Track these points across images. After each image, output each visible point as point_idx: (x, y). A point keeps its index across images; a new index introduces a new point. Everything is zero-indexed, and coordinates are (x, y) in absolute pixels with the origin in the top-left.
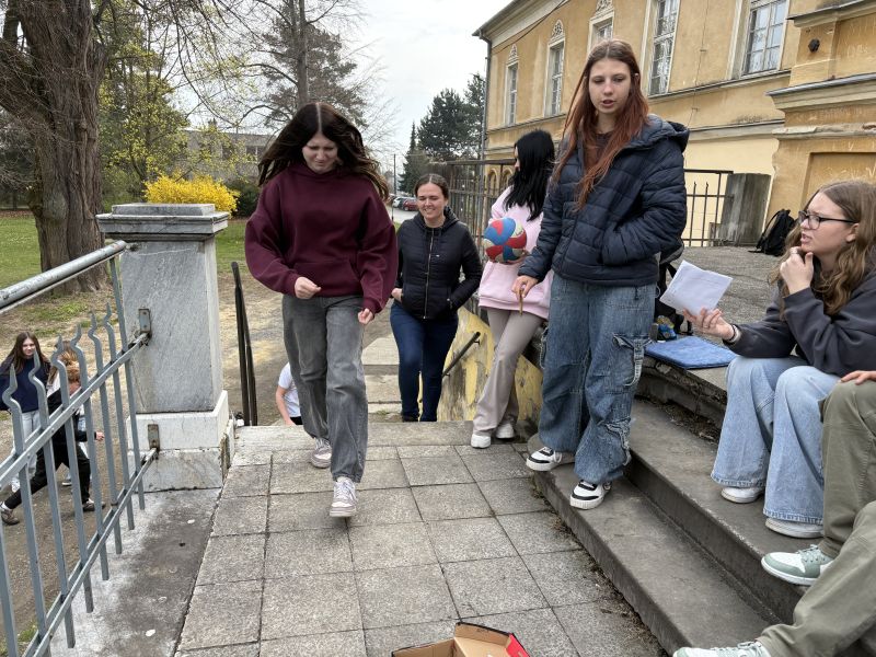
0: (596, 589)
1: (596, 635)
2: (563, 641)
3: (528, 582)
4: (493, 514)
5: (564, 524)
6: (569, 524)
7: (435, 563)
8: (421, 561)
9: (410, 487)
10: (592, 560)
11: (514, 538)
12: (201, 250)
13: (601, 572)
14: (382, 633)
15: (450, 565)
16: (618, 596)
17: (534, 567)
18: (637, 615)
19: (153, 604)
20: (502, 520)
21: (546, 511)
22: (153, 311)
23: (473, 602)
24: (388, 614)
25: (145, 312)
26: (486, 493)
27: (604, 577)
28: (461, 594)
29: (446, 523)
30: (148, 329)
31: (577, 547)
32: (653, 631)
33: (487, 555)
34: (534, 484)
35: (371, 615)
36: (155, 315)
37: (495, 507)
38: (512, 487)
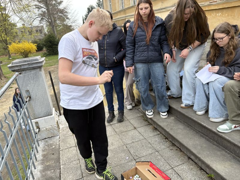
0: (168, 144)
1: (171, 157)
2: (163, 160)
3: (150, 145)
4: (135, 128)
5: (155, 127)
6: (156, 127)
7: (123, 145)
8: (120, 145)
9: (111, 125)
10: (164, 136)
11: (142, 134)
12: (40, 70)
13: (167, 139)
14: (115, 168)
15: (128, 145)
16: (174, 145)
17: (150, 141)
18: (180, 149)
19: (50, 173)
20: (138, 129)
21: (149, 124)
22: (29, 90)
23: (137, 154)
24: (115, 162)
25: (27, 91)
26: (132, 122)
27: (169, 140)
28: (133, 153)
29: (123, 133)
30: (29, 96)
31: (160, 133)
32: (185, 152)
33: (137, 140)
34: (144, 117)
35: (111, 164)
36: (30, 91)
37: (135, 126)
38: (138, 119)
